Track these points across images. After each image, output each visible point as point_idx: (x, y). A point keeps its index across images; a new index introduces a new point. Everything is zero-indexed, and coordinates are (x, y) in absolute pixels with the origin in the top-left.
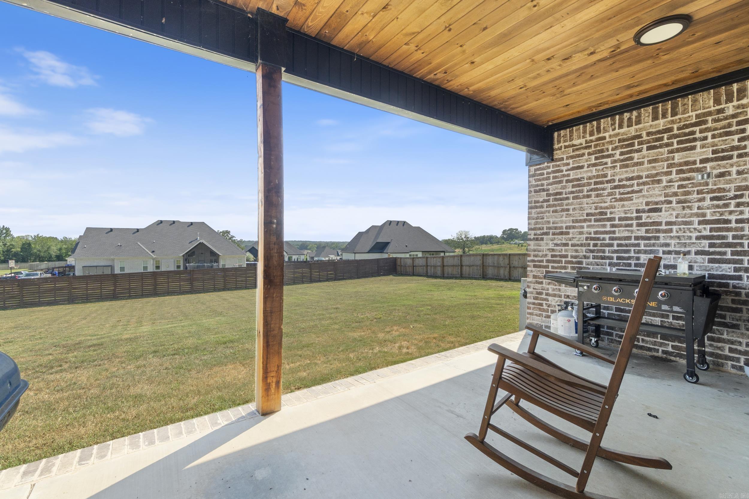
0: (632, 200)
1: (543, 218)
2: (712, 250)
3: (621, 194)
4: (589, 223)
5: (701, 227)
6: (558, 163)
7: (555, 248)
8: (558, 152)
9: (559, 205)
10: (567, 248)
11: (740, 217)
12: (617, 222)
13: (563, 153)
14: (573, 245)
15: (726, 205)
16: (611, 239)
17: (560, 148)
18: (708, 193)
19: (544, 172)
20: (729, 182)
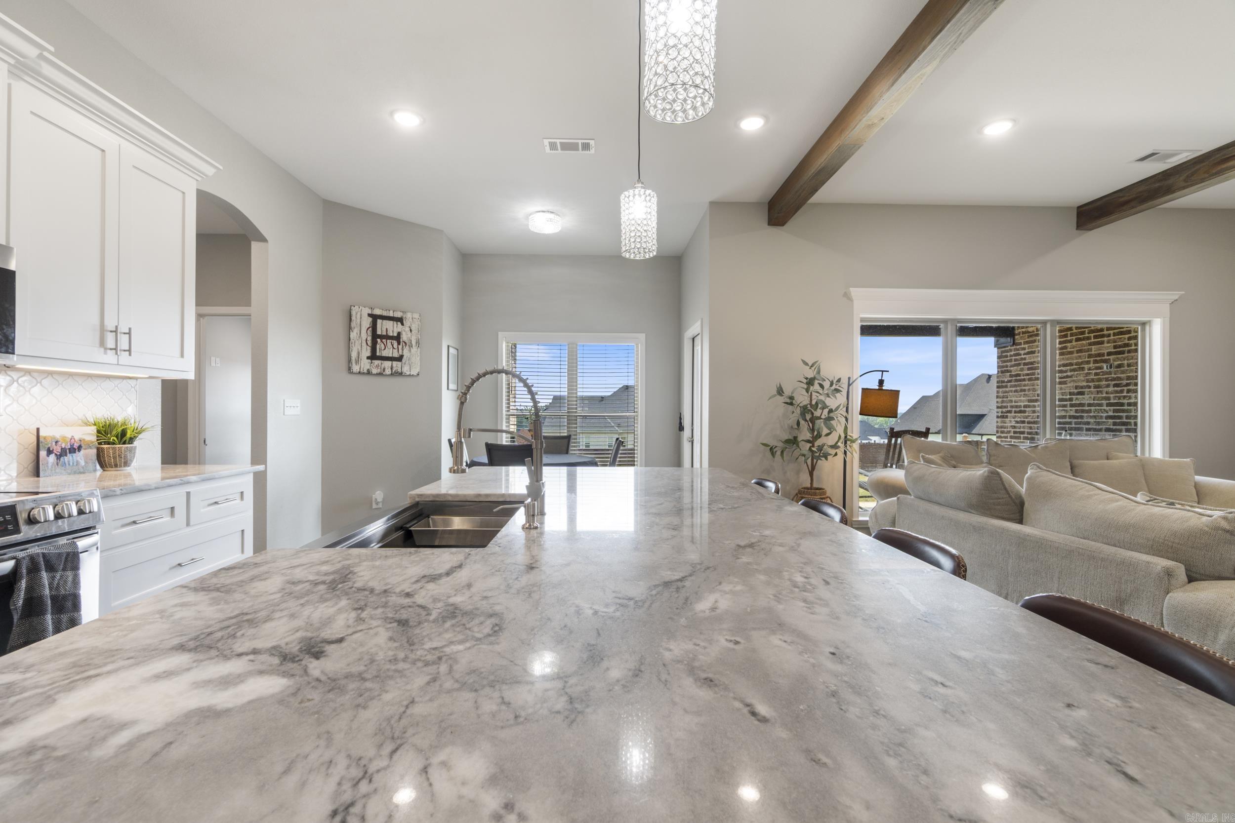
0: (1066, 384)
1: (1007, 398)
2: (1115, 427)
5: (1108, 408)
6: (1018, 347)
8: (1017, 336)
9: (1019, 386)
11: (1129, 401)
13: (1021, 338)
14: (1029, 423)
15: (1122, 391)
17: (1019, 334)
18: (1111, 380)
19: (1008, 354)
20: (1123, 372)
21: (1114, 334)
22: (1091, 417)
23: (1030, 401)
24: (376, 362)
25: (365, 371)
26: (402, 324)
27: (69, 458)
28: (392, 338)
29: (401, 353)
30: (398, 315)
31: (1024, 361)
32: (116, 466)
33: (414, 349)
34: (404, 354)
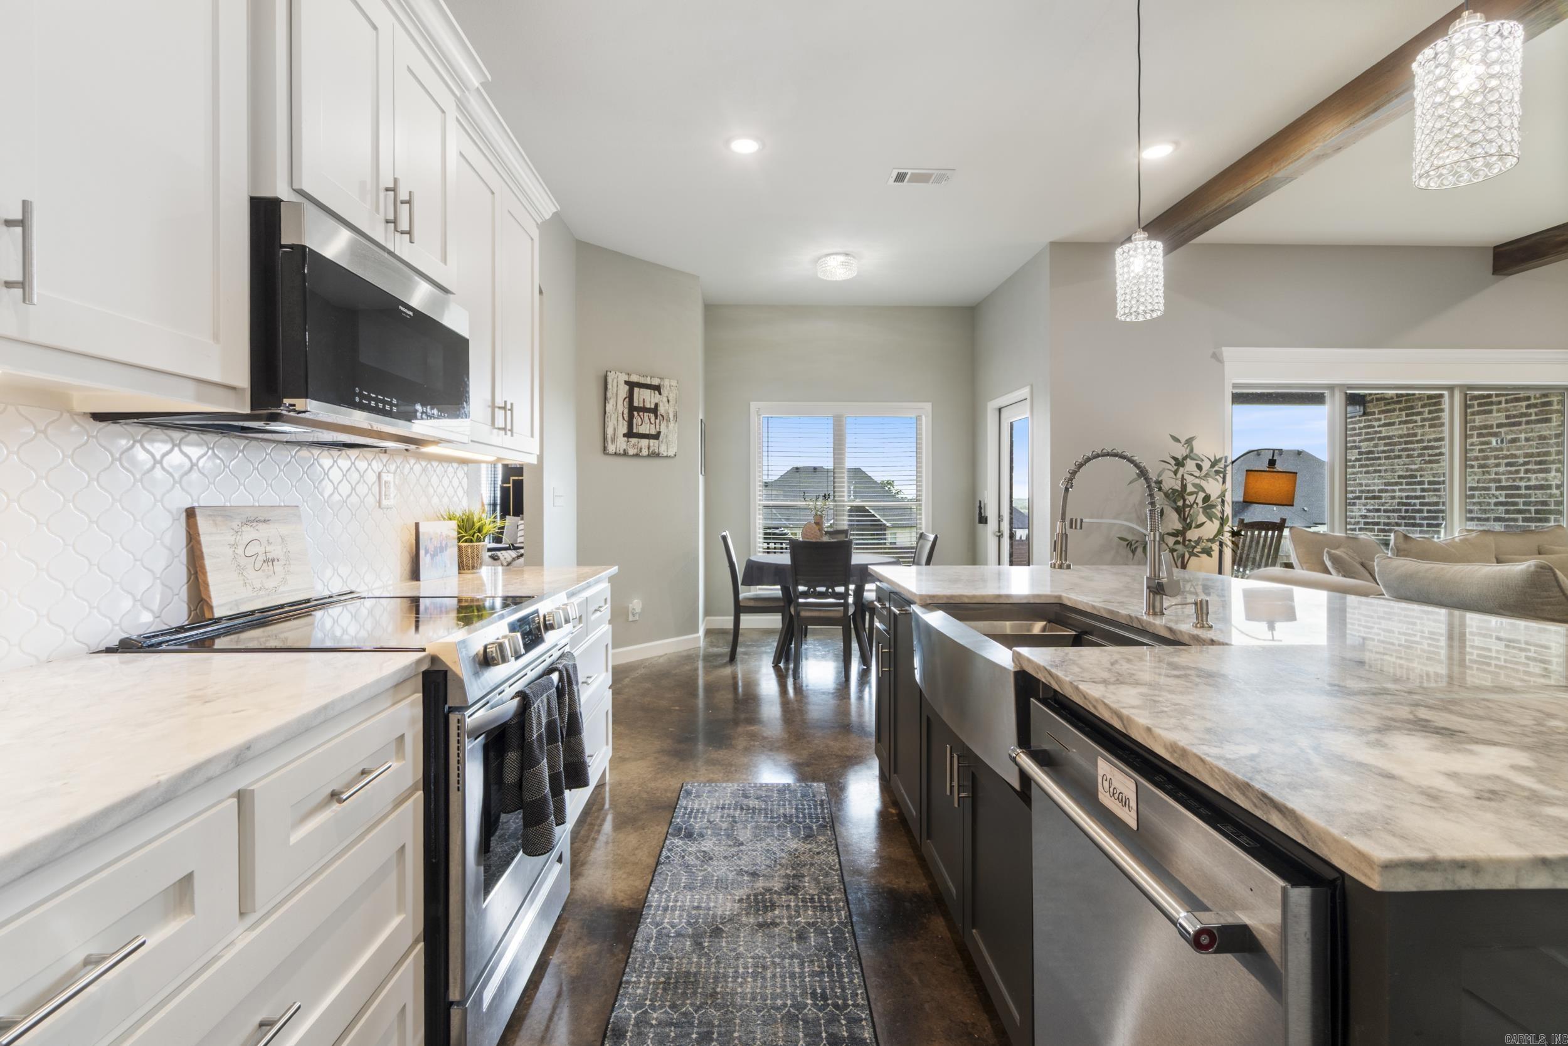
0: (1439, 462)
1: (1355, 480)
2: (1507, 516)
3: (1430, 455)
4: (1400, 487)
5: (1498, 493)
6: (1370, 417)
7: (1367, 514)
8: (1370, 404)
9: (1372, 465)
10: (1379, 514)
11: (1528, 484)
12: (1426, 486)
13: (1375, 407)
14: (1385, 511)
15: (1517, 472)
16: (1422, 504)
17: (1372, 402)
18: (1503, 458)
19: (1357, 426)
20: (1519, 448)
21: (1507, 402)
22: (1474, 504)
23: (1386, 484)
24: (634, 440)
25: (622, 452)
26: (660, 394)
27: (438, 558)
28: (649, 410)
29: (658, 430)
30: (656, 382)
31: (1378, 435)
32: (473, 567)
33: (672, 425)
34: (661, 430)
